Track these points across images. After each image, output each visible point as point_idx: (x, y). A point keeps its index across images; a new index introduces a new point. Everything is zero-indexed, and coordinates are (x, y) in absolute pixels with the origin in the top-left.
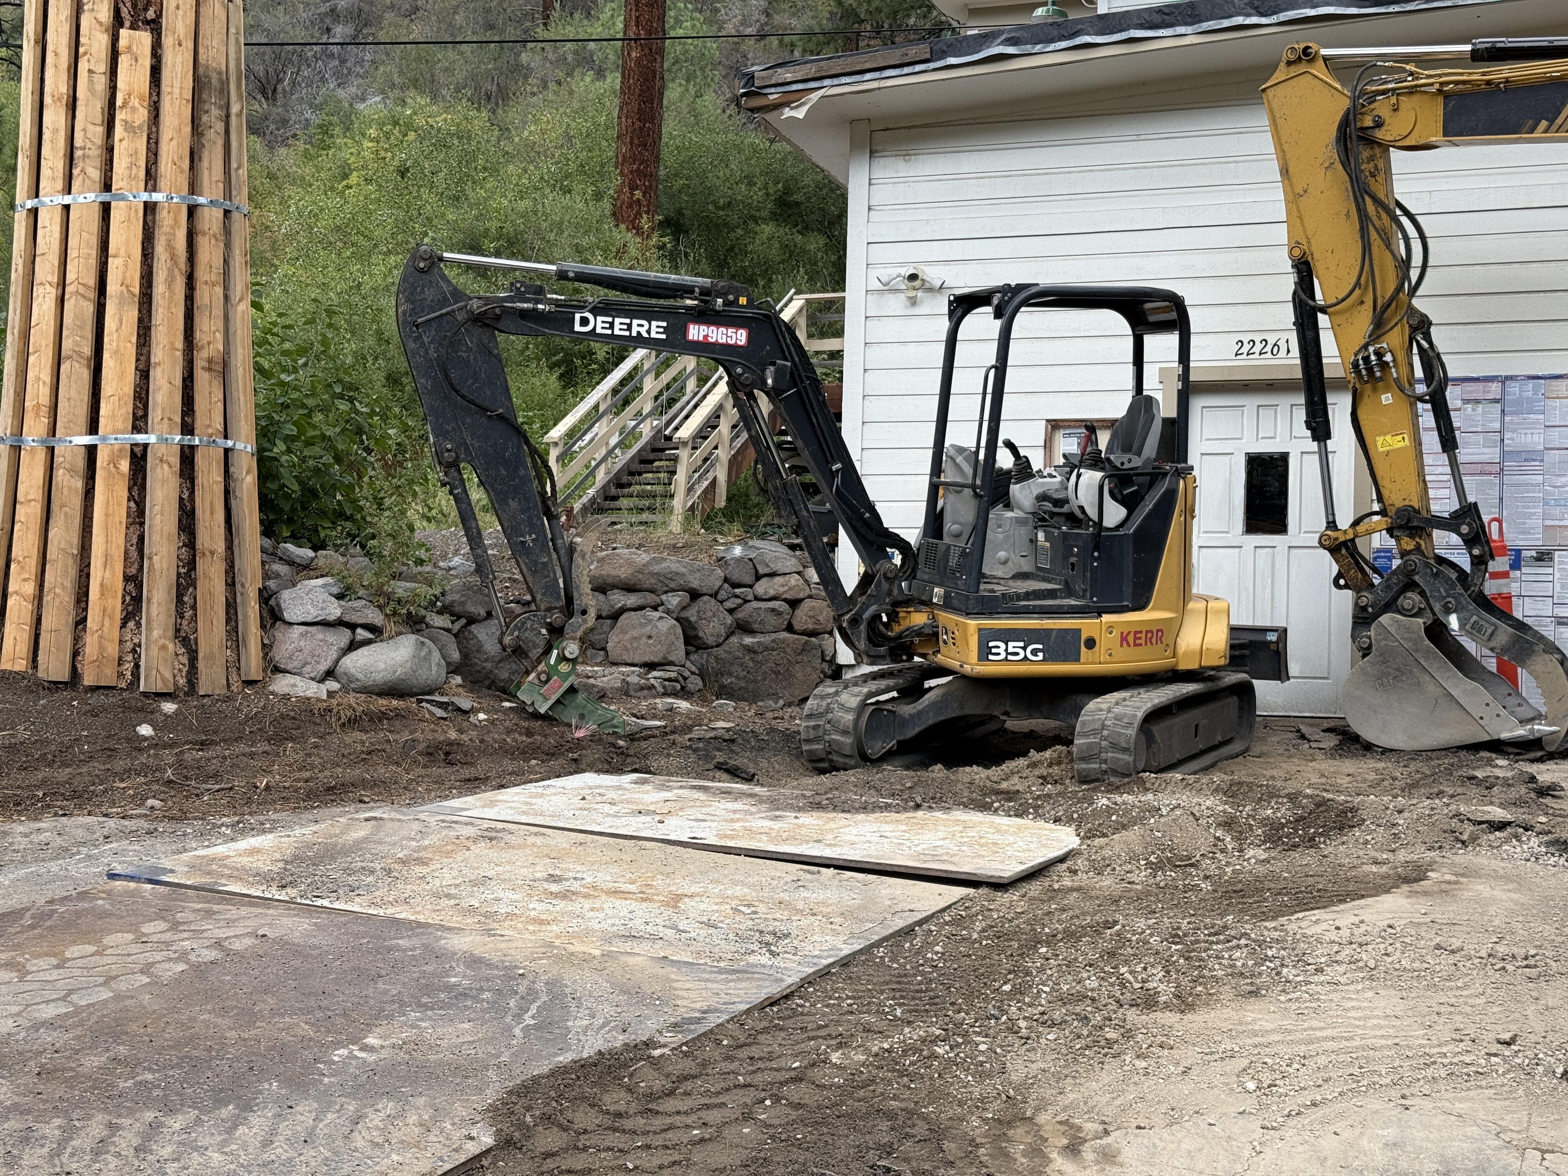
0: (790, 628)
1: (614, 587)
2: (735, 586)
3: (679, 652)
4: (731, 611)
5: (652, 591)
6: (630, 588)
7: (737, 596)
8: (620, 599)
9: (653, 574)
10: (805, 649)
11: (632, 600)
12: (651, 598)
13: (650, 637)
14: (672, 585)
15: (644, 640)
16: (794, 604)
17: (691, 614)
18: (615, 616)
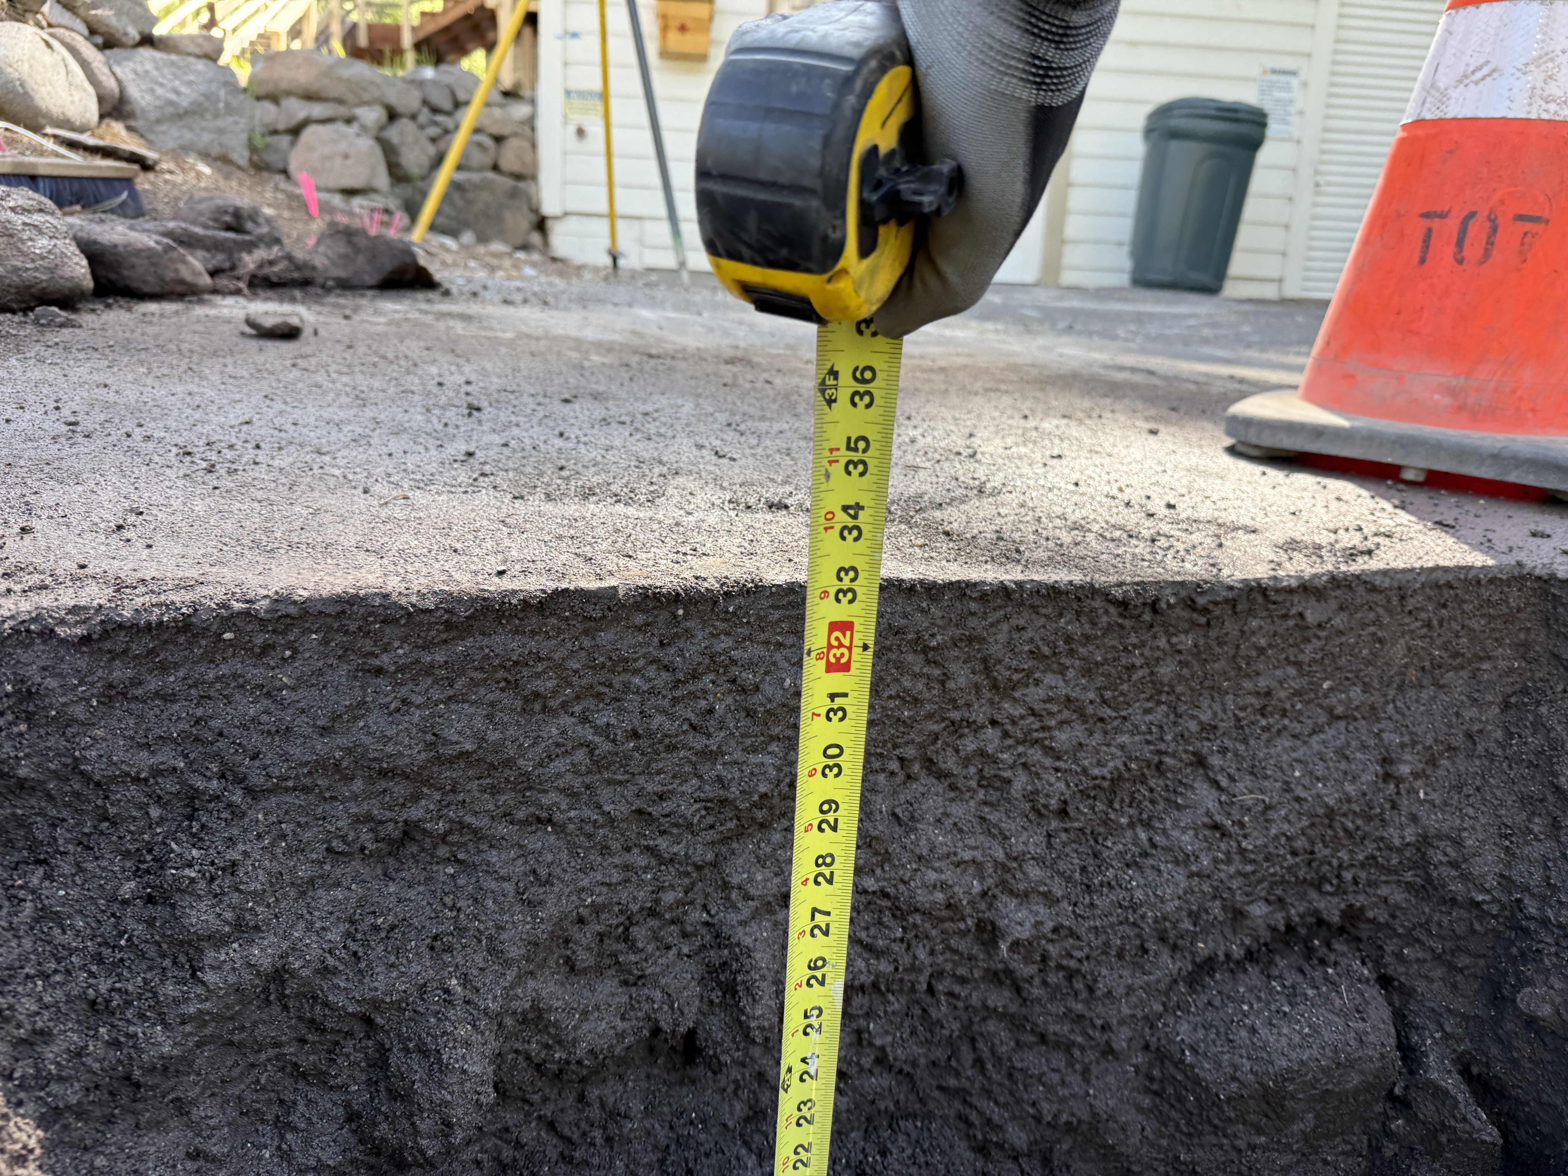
0: (495, 168)
1: (289, 93)
2: (435, 110)
3: (382, 180)
4: (433, 140)
5: (340, 101)
6: (310, 97)
7: (435, 123)
8: (300, 110)
9: (340, 79)
10: (514, 194)
11: (317, 110)
12: (342, 111)
13: (346, 156)
14: (366, 97)
15: (338, 161)
16: (499, 139)
17: (393, 134)
18: (296, 131)
